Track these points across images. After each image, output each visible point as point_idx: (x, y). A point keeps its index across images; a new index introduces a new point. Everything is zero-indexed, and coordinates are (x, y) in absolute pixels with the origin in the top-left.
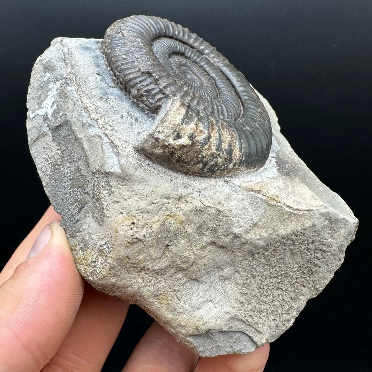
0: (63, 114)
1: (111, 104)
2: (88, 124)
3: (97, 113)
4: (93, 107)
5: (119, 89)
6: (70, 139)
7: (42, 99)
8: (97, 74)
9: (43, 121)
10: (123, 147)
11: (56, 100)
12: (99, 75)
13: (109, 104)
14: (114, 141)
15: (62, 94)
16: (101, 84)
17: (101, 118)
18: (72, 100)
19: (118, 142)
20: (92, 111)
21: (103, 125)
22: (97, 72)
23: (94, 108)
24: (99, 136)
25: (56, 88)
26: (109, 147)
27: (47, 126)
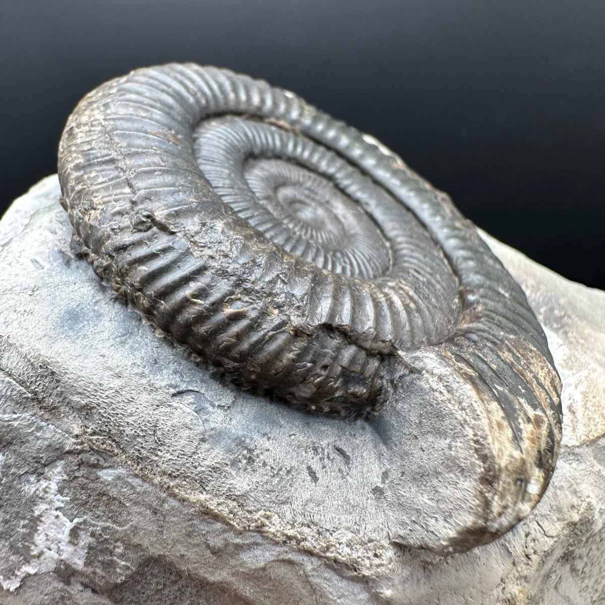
0: (125, 548)
1: (270, 461)
2: (231, 548)
3: (250, 512)
4: (229, 502)
5: (248, 396)
6: (179, 589)
7: (24, 534)
8: (174, 395)
9: (61, 585)
10: (369, 558)
11: (76, 520)
12: (180, 393)
13: (265, 464)
14: (340, 557)
15: (90, 496)
16: (206, 420)
17: (268, 518)
18: (136, 503)
19: (350, 552)
20: (231, 512)
21: (284, 535)
22: (172, 391)
23: (235, 504)
24: (283, 561)
25: (54, 487)
26: (328, 574)
27: (81, 588)
